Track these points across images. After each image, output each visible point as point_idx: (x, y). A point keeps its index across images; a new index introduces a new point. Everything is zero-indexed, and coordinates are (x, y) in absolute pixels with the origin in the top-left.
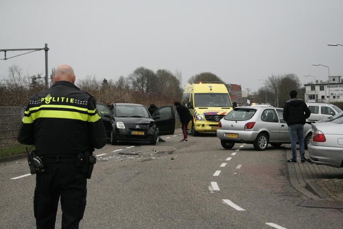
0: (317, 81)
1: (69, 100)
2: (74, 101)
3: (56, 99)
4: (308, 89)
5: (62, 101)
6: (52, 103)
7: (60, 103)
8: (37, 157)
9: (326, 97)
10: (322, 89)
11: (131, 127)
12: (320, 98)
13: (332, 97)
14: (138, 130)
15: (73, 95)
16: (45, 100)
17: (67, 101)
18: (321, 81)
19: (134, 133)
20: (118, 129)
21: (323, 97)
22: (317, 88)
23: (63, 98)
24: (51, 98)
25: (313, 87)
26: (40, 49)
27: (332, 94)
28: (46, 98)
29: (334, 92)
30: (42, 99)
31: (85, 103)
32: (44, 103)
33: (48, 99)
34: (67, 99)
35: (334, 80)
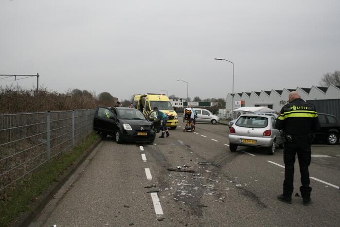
2: (308, 108)
3: (299, 108)
6: (297, 110)
11: (136, 129)
14: (142, 131)
19: (140, 134)
20: (125, 130)
24: (296, 107)
30: (291, 108)
32: (293, 110)
33: (294, 108)
34: (304, 107)
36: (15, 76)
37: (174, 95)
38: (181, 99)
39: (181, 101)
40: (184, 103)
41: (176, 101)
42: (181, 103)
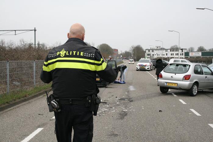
0: (151, 48)
1: (80, 53)
2: (84, 54)
3: (69, 53)
4: (147, 51)
5: (74, 54)
7: (72, 56)
8: (54, 100)
9: (154, 55)
10: (153, 51)
12: (152, 55)
13: (157, 55)
15: (83, 50)
16: (60, 54)
17: (78, 55)
18: (152, 48)
21: (153, 55)
22: (151, 51)
23: (75, 52)
24: (65, 52)
25: (149, 51)
26: (32, 30)
27: (157, 54)
28: (61, 52)
29: (158, 53)
30: (58, 53)
31: (92, 55)
32: (59, 56)
33: (63, 53)
34: (78, 52)
35: (158, 48)
36: (15, 31)
38: (182, 50)
39: (182, 52)
40: (185, 53)
41: (177, 51)
42: (183, 54)
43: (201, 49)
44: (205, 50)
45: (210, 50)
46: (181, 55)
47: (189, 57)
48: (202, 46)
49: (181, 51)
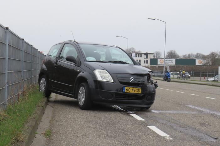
19: (128, 90)
20: (100, 82)
37: (133, 49)
38: (146, 54)
39: (147, 58)
40: (151, 59)
41: (139, 57)
42: (147, 61)
43: (172, 55)
44: (178, 57)
45: (184, 56)
46: (144, 62)
47: (157, 66)
48: (173, 50)
49: (145, 56)
